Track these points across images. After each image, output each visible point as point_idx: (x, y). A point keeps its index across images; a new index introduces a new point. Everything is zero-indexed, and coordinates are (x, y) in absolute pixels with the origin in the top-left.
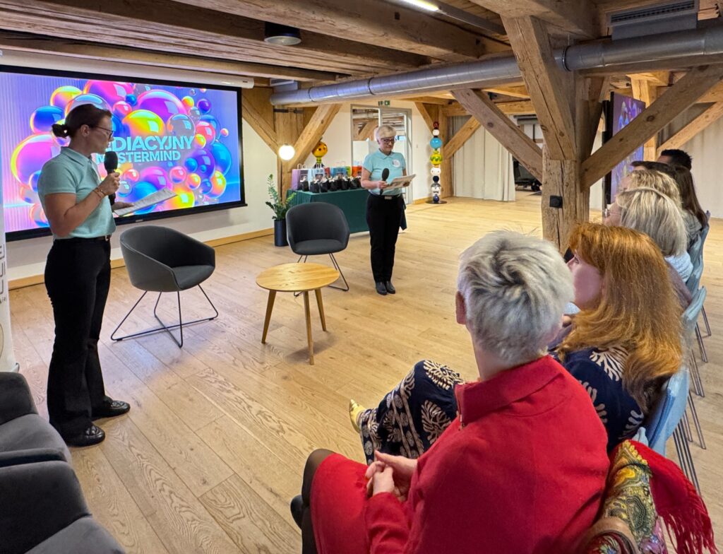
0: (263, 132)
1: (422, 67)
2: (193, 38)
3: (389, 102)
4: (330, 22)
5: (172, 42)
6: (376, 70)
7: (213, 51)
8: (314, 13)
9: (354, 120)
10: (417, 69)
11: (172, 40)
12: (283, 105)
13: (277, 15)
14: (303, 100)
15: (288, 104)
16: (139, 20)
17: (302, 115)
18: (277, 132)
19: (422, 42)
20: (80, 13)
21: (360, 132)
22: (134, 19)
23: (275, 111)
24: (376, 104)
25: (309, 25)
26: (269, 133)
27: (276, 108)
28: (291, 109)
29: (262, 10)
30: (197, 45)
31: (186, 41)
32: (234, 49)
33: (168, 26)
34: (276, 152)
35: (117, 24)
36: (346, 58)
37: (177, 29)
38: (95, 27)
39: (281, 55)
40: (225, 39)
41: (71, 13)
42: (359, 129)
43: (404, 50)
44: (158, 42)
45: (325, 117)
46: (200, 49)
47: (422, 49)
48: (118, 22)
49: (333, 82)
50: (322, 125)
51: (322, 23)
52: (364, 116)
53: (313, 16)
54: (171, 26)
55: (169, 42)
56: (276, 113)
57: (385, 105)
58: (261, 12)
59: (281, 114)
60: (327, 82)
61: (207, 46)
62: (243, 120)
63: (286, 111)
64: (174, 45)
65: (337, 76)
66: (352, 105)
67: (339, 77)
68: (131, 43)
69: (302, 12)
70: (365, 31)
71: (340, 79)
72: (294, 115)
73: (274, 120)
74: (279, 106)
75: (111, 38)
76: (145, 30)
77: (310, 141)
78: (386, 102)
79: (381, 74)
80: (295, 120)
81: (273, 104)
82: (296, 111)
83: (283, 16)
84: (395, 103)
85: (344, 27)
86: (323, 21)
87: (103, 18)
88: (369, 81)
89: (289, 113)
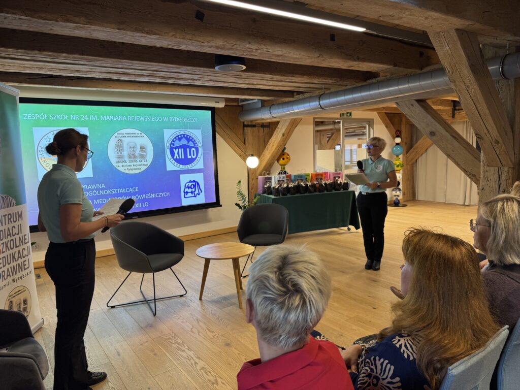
0: (234, 144)
1: (369, 81)
2: (160, 70)
3: (350, 114)
4: (265, 49)
5: (145, 74)
6: (327, 86)
7: (179, 79)
8: (250, 43)
9: (318, 131)
10: (365, 83)
11: (144, 72)
12: (251, 121)
13: (218, 48)
14: (265, 116)
15: (256, 120)
16: (113, 60)
17: (269, 129)
18: (247, 145)
19: (358, 59)
20: (70, 57)
21: (328, 141)
22: (108, 59)
23: (245, 126)
24: (338, 116)
25: (248, 54)
26: (240, 146)
27: (246, 123)
28: (259, 124)
29: (204, 44)
30: (165, 74)
31: (155, 72)
32: (196, 77)
33: (136, 62)
34: (245, 161)
35: (98, 63)
36: (293, 78)
37: (144, 64)
38: (84, 67)
39: (237, 79)
40: (184, 69)
41: (63, 57)
42: (328, 139)
43: (343, 68)
44: (134, 75)
45: (285, 130)
46: (168, 78)
47: (360, 66)
48: (98, 62)
49: (291, 99)
50: (283, 138)
51: (259, 51)
52: (331, 127)
53: (248, 46)
54: (138, 62)
55: (142, 74)
56: (246, 128)
57: (346, 117)
58: (203, 46)
59: (249, 128)
60: (287, 99)
61: (173, 75)
62: (217, 135)
63: (254, 126)
64: (147, 76)
65: (295, 94)
66: (314, 118)
67: (297, 95)
68: (115, 77)
69: (238, 43)
70: (300, 54)
71: (297, 96)
72: (262, 129)
73: (244, 134)
74: (247, 121)
75: (98, 74)
76: (120, 66)
77: (274, 151)
78: (347, 113)
79: (332, 90)
80: (262, 134)
81: (242, 121)
82: (263, 126)
83: (223, 48)
84: (357, 114)
85: (280, 53)
86: (259, 49)
87: (86, 60)
88: (320, 97)
89: (257, 127)
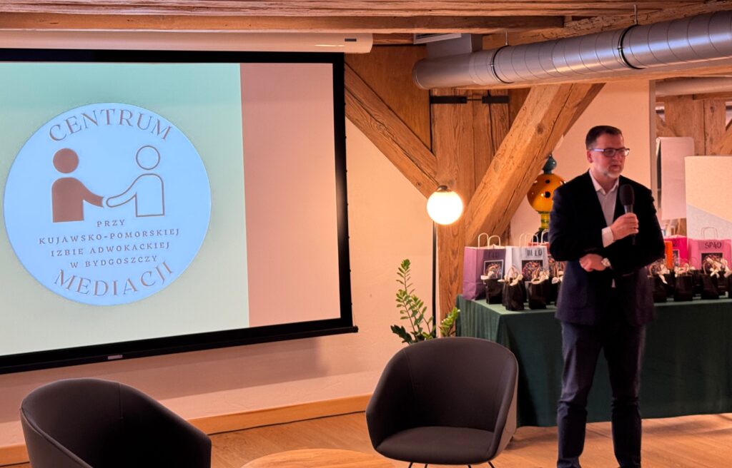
0: (402, 152)
18: (439, 154)
23: (434, 100)
26: (418, 157)
27: (436, 93)
28: (475, 93)
56: (436, 106)
59: (447, 108)
63: (461, 100)
72: (484, 109)
73: (431, 123)
74: (442, 89)
80: (486, 121)
82: (489, 98)
89: (469, 103)
